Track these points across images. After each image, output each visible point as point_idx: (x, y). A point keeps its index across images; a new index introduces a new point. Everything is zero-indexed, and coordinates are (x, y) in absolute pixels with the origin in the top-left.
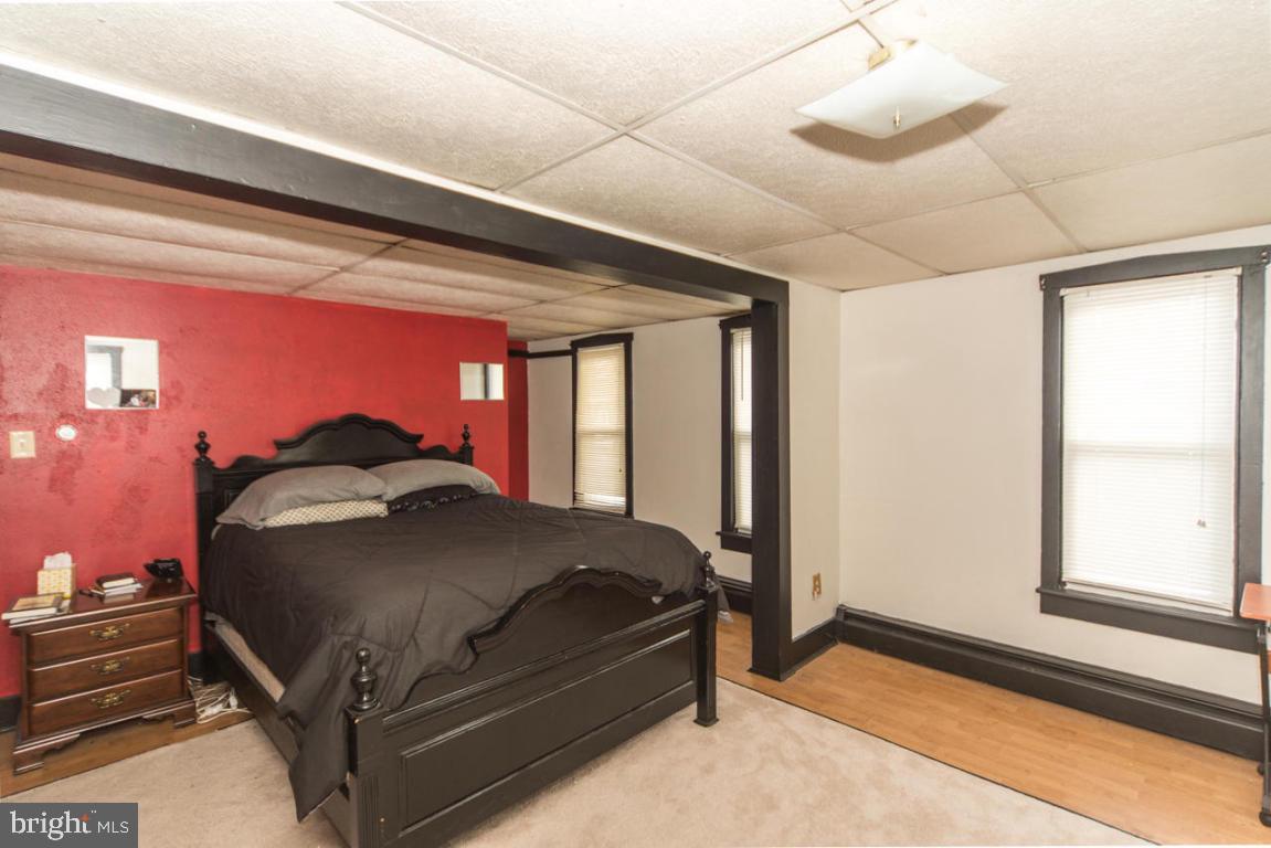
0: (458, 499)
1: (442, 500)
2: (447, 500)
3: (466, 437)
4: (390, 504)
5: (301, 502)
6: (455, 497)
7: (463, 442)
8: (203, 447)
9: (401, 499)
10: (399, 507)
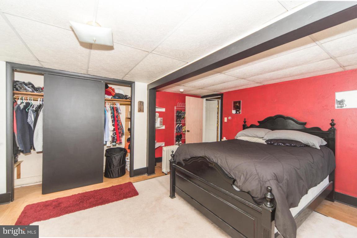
0: (294, 146)
1: (287, 144)
2: (289, 145)
3: (332, 125)
4: (267, 141)
5: (244, 135)
6: (293, 145)
7: (331, 127)
8: (245, 122)
9: (271, 140)
10: (271, 143)
